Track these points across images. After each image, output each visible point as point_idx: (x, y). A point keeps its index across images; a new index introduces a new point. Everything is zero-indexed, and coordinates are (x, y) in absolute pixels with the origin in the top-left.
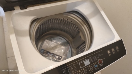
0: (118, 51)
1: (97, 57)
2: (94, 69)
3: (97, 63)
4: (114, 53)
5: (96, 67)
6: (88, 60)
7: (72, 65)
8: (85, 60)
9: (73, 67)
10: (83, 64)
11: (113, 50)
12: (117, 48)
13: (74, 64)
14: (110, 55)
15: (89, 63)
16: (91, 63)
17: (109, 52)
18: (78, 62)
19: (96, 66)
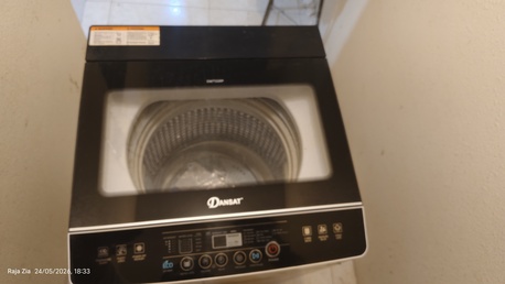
0: (339, 237)
1: (266, 234)
2: (248, 262)
3: (263, 251)
4: (323, 238)
5: (256, 260)
6: (240, 234)
7: (194, 233)
8: (229, 232)
9: (194, 239)
10: (222, 241)
11: (323, 229)
12: (338, 228)
13: (199, 234)
14: (308, 240)
15: (240, 244)
16: (244, 245)
17: (307, 231)
18: (212, 231)
19: (257, 256)
